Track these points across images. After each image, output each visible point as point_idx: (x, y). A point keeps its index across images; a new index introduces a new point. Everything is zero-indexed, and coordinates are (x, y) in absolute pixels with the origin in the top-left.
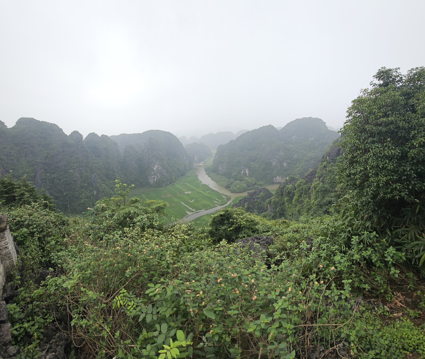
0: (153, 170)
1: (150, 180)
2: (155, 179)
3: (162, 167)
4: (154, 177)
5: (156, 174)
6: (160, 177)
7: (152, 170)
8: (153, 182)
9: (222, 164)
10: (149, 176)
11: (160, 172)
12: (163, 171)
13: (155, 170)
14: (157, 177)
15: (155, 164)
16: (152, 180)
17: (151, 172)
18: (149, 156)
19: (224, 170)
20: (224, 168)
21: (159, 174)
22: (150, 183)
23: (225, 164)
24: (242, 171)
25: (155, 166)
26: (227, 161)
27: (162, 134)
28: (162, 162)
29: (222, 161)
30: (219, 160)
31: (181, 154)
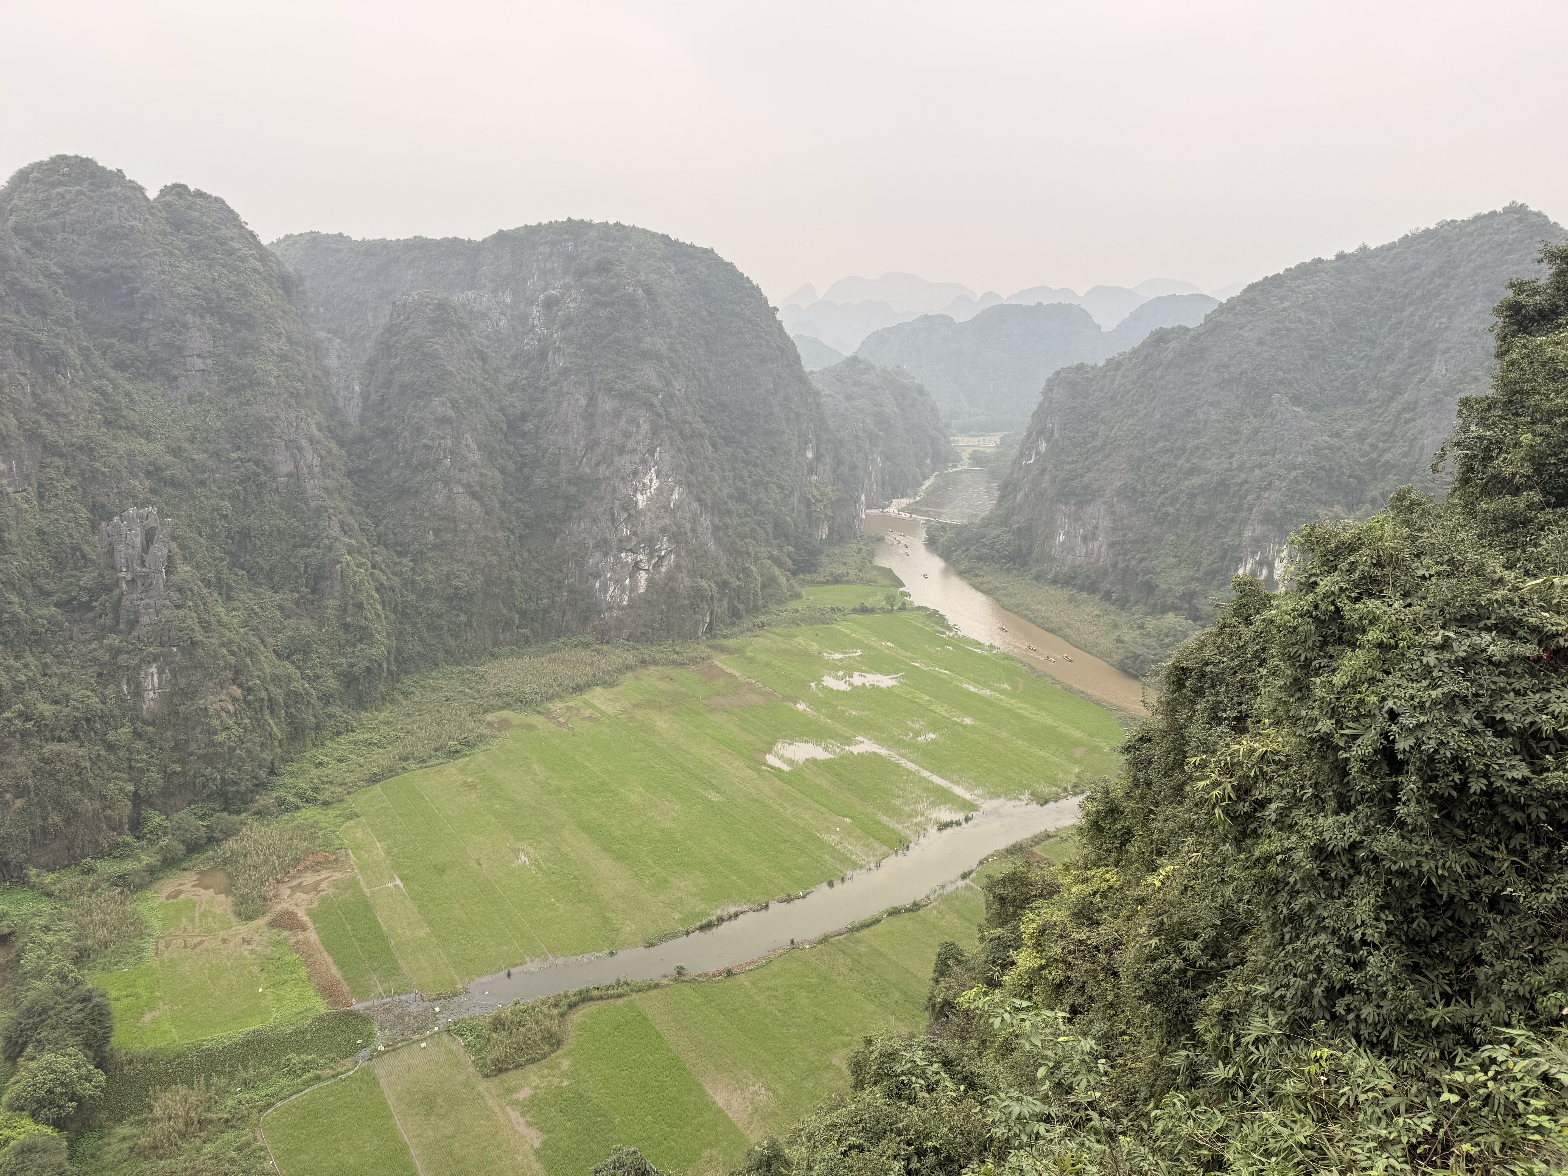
0: (629, 505)
1: (604, 589)
2: (643, 579)
3: (689, 485)
4: (637, 566)
5: (650, 543)
6: (678, 567)
7: (624, 509)
8: (621, 600)
9: (1081, 504)
10: (598, 556)
11: (676, 525)
12: (694, 521)
13: (643, 513)
14: (657, 566)
15: (644, 461)
16: (617, 582)
17: (613, 520)
18: (592, 399)
19: (1093, 549)
20: (1094, 534)
21: (669, 540)
22: (604, 606)
23: (1105, 503)
24: (1240, 560)
25: (646, 481)
26: (1117, 484)
27: (664, 259)
28: (692, 454)
29: (1085, 480)
30: (1062, 475)
31: (791, 416)
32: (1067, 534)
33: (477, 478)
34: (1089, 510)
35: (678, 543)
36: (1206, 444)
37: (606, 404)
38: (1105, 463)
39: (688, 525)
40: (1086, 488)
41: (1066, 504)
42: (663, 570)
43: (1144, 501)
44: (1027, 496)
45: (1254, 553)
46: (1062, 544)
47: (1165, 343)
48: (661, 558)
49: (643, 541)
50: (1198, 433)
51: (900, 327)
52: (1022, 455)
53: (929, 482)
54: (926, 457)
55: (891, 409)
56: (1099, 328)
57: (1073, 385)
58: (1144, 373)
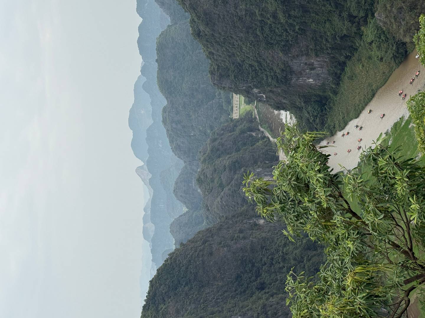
9: (292, 72)
19: (318, 64)
20: (309, 65)
23: (292, 60)
26: (281, 54)
27: (157, 311)
28: (276, 314)
29: (278, 71)
30: (274, 83)
31: (241, 235)
32: (309, 78)
34: (295, 68)
36: (259, 10)
38: (268, 62)
40: (283, 70)
41: (291, 79)
43: (291, 41)
44: (285, 98)
46: (314, 80)
47: (200, 32)
50: (253, 14)
51: (170, 136)
52: (260, 101)
53: (267, 134)
54: (252, 136)
55: (226, 161)
56: (169, 26)
57: (221, 76)
58: (217, 42)
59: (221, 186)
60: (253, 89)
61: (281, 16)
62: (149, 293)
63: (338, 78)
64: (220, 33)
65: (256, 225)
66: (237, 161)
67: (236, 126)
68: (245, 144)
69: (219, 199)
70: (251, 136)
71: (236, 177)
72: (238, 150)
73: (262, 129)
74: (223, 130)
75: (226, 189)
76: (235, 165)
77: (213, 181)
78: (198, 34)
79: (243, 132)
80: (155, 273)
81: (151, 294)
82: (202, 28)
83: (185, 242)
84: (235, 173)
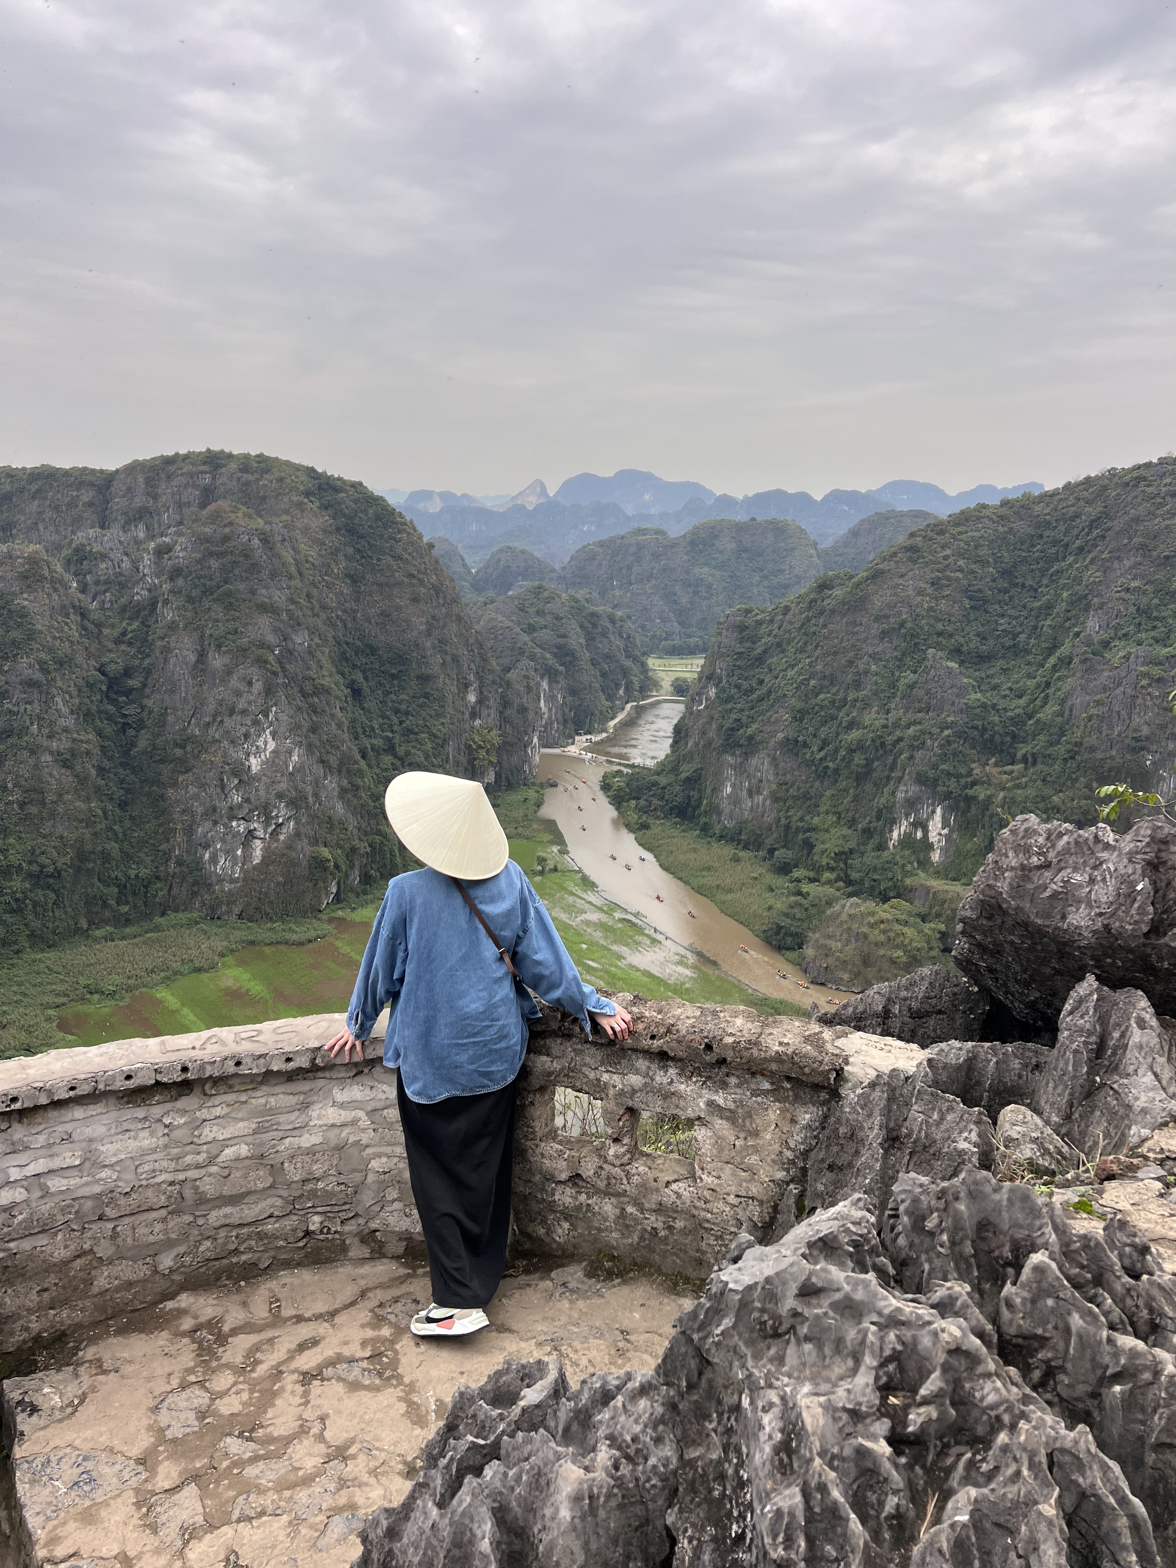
0: (240, 772)
1: (214, 860)
2: (258, 849)
3: (310, 747)
4: (251, 834)
5: (265, 810)
6: (297, 834)
7: (235, 773)
8: (233, 873)
9: (746, 755)
10: (208, 825)
11: (296, 789)
12: (317, 784)
13: (257, 778)
14: (275, 834)
15: (256, 723)
16: (227, 852)
17: (223, 787)
18: (202, 655)
19: (758, 803)
20: (759, 787)
21: (287, 806)
22: (214, 879)
23: (769, 756)
24: (893, 822)
25: (261, 744)
26: (780, 736)
27: (308, 494)
28: (314, 712)
29: (750, 731)
30: (728, 724)
31: (448, 658)
32: (733, 786)
33: (69, 745)
34: (754, 762)
35: (298, 808)
37: (217, 661)
38: (768, 714)
39: (309, 789)
40: (750, 738)
41: (733, 755)
42: (282, 837)
44: (696, 744)
45: (907, 815)
46: (729, 796)
47: (829, 589)
48: (279, 826)
49: (257, 809)
50: (857, 685)
51: (612, 540)
52: (693, 700)
53: (620, 717)
54: (618, 689)
55: (576, 640)
56: (815, 545)
57: (742, 628)
58: (808, 619)
59: (531, 629)
60: (717, 686)
61: (854, 735)
62: (339, 479)
63: (731, 837)
64: (825, 626)
65: (467, 686)
66: (576, 659)
67: (635, 659)
68: (604, 674)
69: (507, 623)
70: (617, 686)
71: (548, 656)
72: (594, 663)
73: (628, 706)
74: (629, 637)
75: (525, 638)
76: (567, 655)
77: (539, 613)
78: (824, 586)
79: (625, 672)
80: (377, 493)
81: (339, 483)
82: (838, 592)
83: (435, 552)
84: (555, 655)
